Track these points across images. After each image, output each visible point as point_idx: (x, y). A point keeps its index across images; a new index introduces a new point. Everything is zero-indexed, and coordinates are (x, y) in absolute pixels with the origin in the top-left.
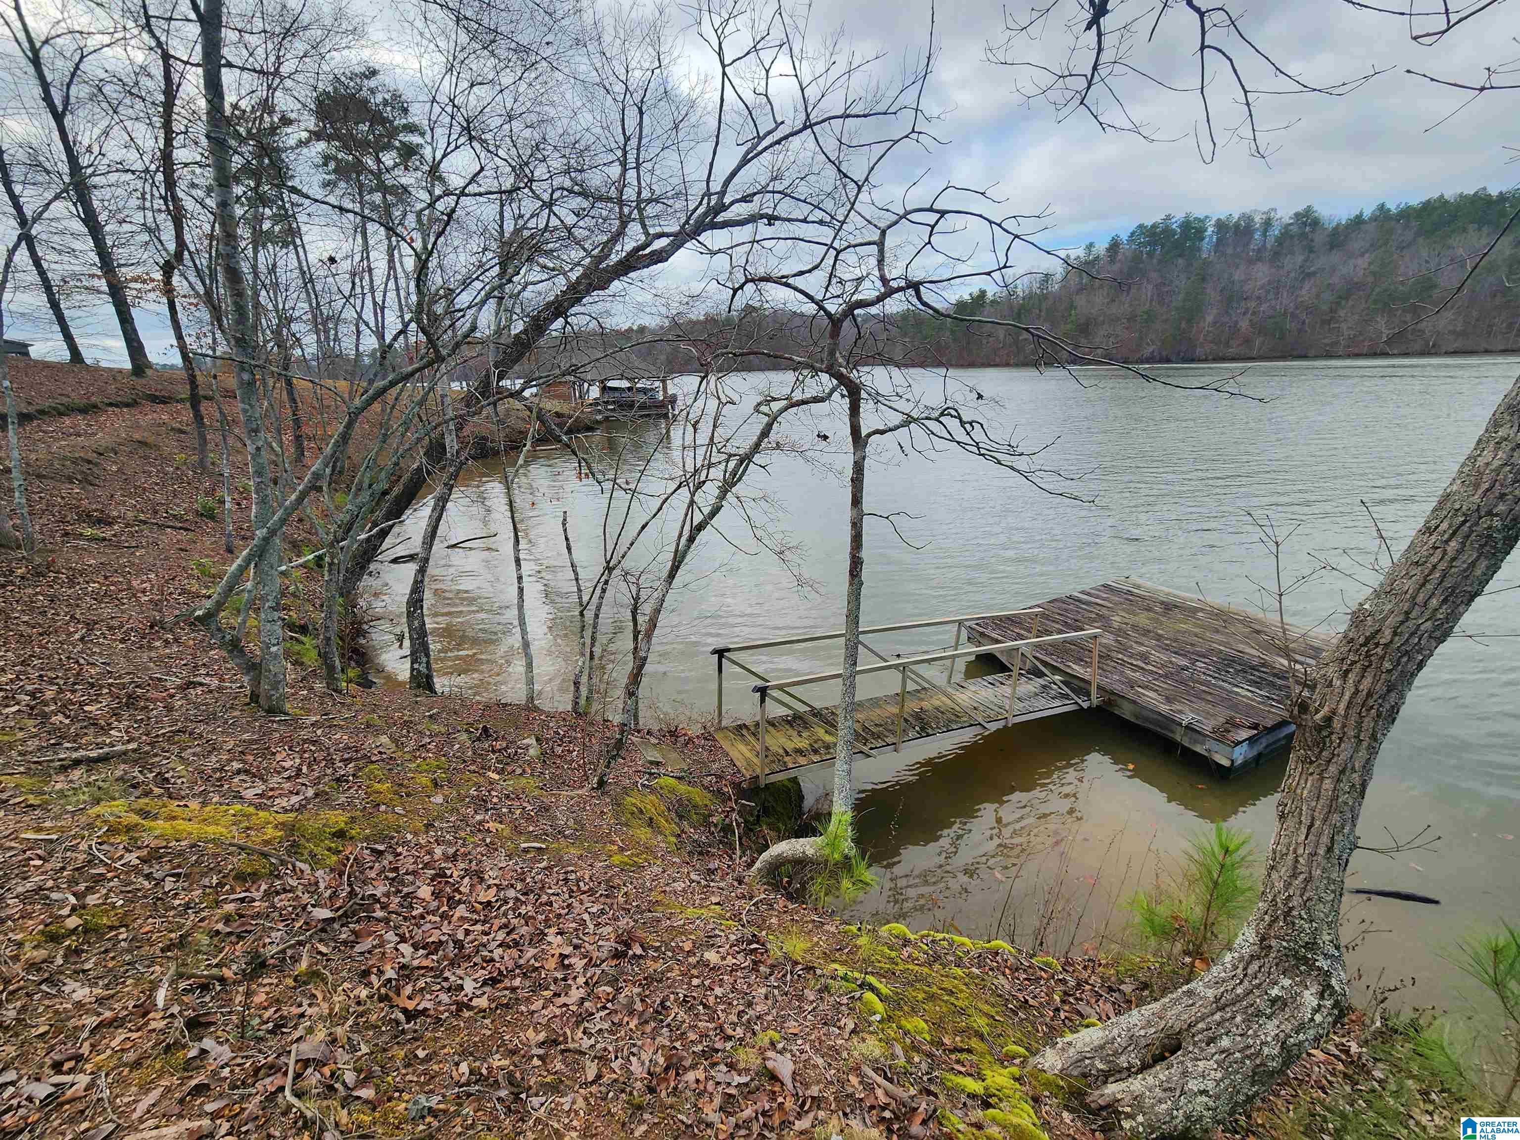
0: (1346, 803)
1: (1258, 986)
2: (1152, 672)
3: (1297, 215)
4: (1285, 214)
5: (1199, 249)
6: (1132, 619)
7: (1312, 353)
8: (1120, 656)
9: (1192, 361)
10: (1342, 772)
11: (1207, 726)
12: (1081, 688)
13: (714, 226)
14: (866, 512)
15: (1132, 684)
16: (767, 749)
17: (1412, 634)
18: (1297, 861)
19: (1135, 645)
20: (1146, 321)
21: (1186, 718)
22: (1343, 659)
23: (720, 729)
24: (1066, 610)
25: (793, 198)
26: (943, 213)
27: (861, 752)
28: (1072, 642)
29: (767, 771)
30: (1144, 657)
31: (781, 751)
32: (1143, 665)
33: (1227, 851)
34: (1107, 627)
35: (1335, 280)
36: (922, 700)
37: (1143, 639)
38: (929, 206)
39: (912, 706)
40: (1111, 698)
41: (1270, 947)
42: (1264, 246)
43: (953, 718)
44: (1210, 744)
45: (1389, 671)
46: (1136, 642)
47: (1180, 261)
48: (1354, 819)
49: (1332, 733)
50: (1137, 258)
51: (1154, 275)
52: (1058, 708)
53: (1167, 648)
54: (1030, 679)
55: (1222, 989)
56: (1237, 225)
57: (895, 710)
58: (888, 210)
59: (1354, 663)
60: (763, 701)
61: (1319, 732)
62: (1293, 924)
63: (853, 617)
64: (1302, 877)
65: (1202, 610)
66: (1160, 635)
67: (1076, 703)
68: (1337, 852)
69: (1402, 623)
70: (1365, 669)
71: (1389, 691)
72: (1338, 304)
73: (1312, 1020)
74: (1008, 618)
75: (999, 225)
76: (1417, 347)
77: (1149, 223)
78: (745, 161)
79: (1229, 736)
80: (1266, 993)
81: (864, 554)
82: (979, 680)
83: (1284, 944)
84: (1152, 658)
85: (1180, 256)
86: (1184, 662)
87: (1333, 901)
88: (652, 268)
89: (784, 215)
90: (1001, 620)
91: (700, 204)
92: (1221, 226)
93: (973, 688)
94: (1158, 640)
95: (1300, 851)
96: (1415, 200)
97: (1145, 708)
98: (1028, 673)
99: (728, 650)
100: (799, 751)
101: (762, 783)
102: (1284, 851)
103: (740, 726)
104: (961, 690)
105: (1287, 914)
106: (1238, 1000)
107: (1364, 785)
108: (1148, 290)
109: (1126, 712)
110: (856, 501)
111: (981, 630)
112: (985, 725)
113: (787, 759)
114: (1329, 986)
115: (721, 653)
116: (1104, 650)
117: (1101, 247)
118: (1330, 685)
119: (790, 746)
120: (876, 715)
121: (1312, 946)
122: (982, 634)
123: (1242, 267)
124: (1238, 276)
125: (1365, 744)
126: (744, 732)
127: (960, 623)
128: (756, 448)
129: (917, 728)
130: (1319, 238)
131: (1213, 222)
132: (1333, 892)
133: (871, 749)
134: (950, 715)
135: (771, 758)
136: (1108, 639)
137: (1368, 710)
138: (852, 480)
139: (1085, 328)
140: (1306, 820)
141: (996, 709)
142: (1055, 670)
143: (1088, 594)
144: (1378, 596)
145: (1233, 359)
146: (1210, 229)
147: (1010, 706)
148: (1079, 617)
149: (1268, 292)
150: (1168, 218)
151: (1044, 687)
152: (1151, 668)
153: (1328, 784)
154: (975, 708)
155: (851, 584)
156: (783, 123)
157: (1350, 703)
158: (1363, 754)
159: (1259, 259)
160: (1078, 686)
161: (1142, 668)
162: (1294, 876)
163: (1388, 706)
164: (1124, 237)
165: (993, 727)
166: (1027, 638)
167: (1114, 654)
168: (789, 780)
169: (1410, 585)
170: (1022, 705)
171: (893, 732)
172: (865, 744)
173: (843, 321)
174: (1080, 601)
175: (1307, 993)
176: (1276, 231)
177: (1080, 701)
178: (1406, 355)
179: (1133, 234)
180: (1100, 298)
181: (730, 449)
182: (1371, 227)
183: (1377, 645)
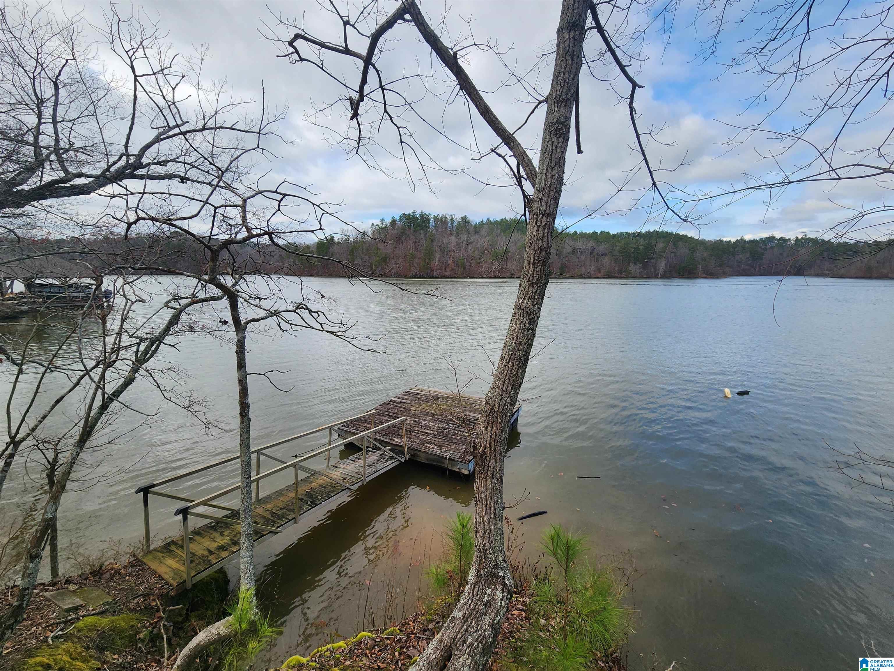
0: (496, 489)
1: (479, 600)
2: (431, 434)
3: (462, 218)
4: (458, 217)
5: (429, 228)
6: (420, 407)
7: (476, 276)
8: (417, 429)
9: (433, 277)
10: (493, 474)
11: (457, 457)
12: (400, 451)
13: (133, 176)
14: (248, 372)
15: (423, 442)
16: (194, 555)
17: (504, 405)
18: (484, 525)
19: (423, 421)
20: (412, 258)
21: (448, 455)
22: (485, 421)
23: (148, 552)
24: (389, 409)
25: (199, 169)
26: (285, 195)
27: (271, 532)
28: (393, 426)
29: (193, 573)
30: (427, 427)
31: (206, 553)
32: (427, 431)
33: (463, 526)
34: (409, 415)
35: (479, 246)
36: (312, 482)
37: (425, 418)
38: (275, 190)
39: (304, 488)
40: (415, 452)
41: (481, 575)
42: (453, 229)
43: (331, 489)
44: (460, 465)
45: (500, 423)
46: (423, 420)
47: (422, 232)
48: (501, 495)
49: (486, 457)
50: (404, 229)
51: (412, 237)
52: (390, 465)
53: (436, 420)
54: (374, 452)
55: (465, 609)
56: (441, 219)
57: (292, 495)
58: (250, 188)
59: (489, 421)
60: (185, 519)
61: (482, 458)
62: (488, 557)
63: (245, 444)
64: (488, 531)
65: (449, 397)
66: (433, 414)
67: (398, 460)
68: (498, 514)
69: (501, 400)
70: (492, 423)
71: (502, 432)
72: (481, 256)
73: (501, 605)
74: (360, 419)
75: (318, 206)
76: (508, 275)
77: (407, 213)
78: (158, 140)
79: (466, 459)
80: (483, 601)
81: (251, 400)
82: (346, 460)
83: (486, 570)
84: (431, 426)
85: (422, 230)
86: (444, 425)
87: (500, 539)
88: (72, 198)
89: (192, 178)
90: (356, 421)
91: (119, 159)
92: (435, 217)
93: (342, 466)
94: (432, 417)
95: (485, 519)
96: (499, 219)
97: (431, 454)
98: (373, 449)
99: (154, 486)
100: (222, 548)
101: (189, 585)
102: (479, 522)
103: (169, 544)
104: (336, 469)
105: (485, 554)
106: (473, 610)
107: (501, 478)
108: (411, 243)
109: (422, 459)
110: (241, 366)
111: (345, 429)
112: (351, 487)
113: (211, 557)
114: (505, 584)
115: (146, 491)
116: (408, 427)
117: (388, 221)
118: (483, 434)
119: (213, 546)
120: (281, 502)
121: (496, 567)
122: (346, 431)
123: (446, 238)
124: (445, 241)
125: (498, 458)
126: (173, 548)
127: (330, 428)
128: (166, 331)
129: (309, 503)
130: (471, 229)
131: (432, 216)
132: (500, 534)
133: (278, 527)
134: (329, 488)
135: (197, 562)
136: (410, 421)
137: (497, 443)
138: (236, 352)
139: (385, 260)
140: (484, 503)
141: (357, 476)
142: (387, 444)
143: (399, 398)
144: (492, 389)
145: (448, 277)
146: (432, 219)
147: (364, 472)
148: (396, 411)
149: (457, 249)
150: (414, 212)
151: (381, 455)
152: (430, 432)
153: (489, 482)
154: (344, 479)
155: (242, 422)
156: (187, 122)
157: (490, 440)
158: (498, 463)
159: (452, 234)
160: (397, 450)
161: (427, 433)
162: (485, 533)
163: (503, 439)
164: (397, 218)
165: (356, 487)
166: (371, 429)
167: (413, 428)
168: (216, 572)
169: (500, 383)
170: (370, 469)
171: (292, 510)
172: (273, 526)
173: (219, 252)
174: (395, 402)
175: (498, 592)
176: (455, 224)
177: (400, 459)
178: (505, 278)
179: (401, 217)
180: (390, 246)
181: (140, 334)
182: (487, 226)
183: (494, 411)
